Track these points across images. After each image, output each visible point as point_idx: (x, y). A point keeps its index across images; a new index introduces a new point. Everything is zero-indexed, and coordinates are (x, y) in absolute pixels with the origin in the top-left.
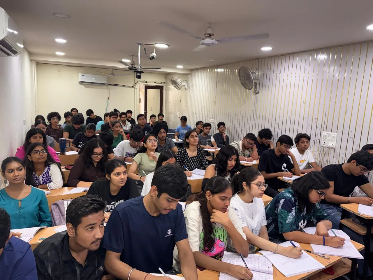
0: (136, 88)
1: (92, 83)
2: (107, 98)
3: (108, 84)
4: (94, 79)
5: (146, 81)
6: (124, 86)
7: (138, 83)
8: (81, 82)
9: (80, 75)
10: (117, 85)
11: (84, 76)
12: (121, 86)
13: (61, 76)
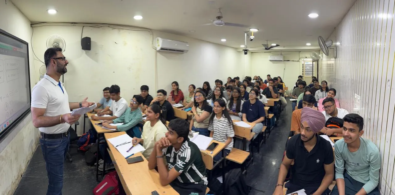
0: (300, 62)
1: (276, 60)
2: (284, 69)
3: (284, 60)
6: (293, 61)
8: (270, 60)
9: (269, 56)
10: (289, 61)
11: (271, 57)
12: (291, 61)
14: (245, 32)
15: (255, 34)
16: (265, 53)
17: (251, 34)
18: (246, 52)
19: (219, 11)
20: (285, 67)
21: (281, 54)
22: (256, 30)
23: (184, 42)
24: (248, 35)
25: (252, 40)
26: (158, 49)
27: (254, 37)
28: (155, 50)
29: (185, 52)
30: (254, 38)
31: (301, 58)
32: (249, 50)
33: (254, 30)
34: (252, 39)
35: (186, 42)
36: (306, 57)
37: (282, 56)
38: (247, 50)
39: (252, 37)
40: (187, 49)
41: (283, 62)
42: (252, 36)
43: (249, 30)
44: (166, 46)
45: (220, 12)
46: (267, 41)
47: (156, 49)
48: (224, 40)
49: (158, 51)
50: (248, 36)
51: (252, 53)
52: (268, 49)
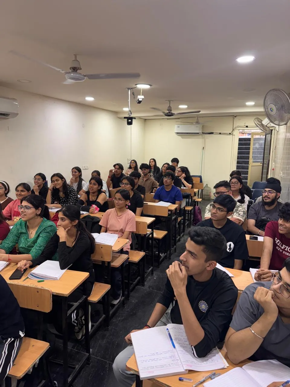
0: (234, 135)
1: (187, 133)
2: (203, 148)
3: (203, 133)
5: (246, 125)
6: (220, 133)
7: (236, 129)
8: (177, 133)
9: (176, 126)
10: (212, 133)
11: (179, 127)
12: (217, 133)
13: (162, 129)
14: (129, 89)
15: (145, 92)
16: (169, 120)
17: (139, 92)
18: (130, 121)
19: (74, 59)
20: (205, 143)
21: (197, 123)
22: (147, 87)
23: (8, 98)
25: (139, 102)
27: (143, 97)
29: (10, 115)
30: (143, 99)
31: (236, 128)
32: (135, 118)
33: (143, 87)
34: (140, 100)
35: (14, 99)
36: (247, 127)
37: (198, 126)
38: (131, 118)
39: (141, 97)
40: (16, 112)
41: (200, 136)
42: (140, 95)
43: (134, 86)
45: (76, 60)
46: (170, 101)
50: (134, 95)
51: (145, 121)
52: (169, 114)
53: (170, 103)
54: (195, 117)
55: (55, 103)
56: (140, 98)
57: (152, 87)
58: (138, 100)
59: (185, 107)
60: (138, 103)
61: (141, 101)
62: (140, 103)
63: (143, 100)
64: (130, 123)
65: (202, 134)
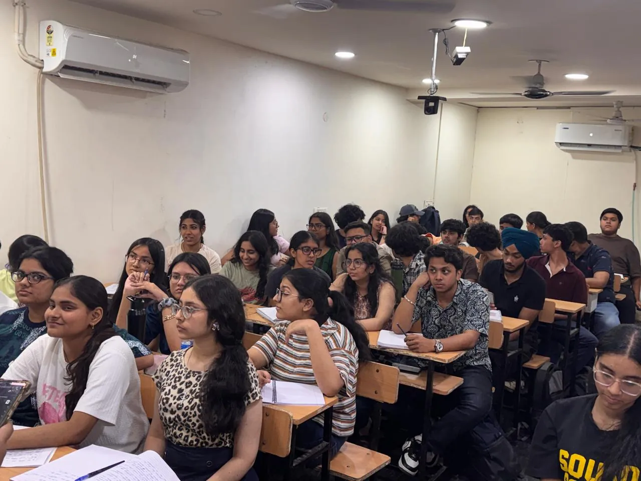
1: (588, 145)
2: (633, 185)
3: (631, 147)
4: (591, 135)
8: (561, 144)
9: (559, 126)
11: (567, 128)
13: (522, 133)
14: (435, 31)
15: (474, 39)
16: (539, 110)
17: (458, 38)
18: (432, 104)
21: (618, 119)
22: (479, 25)
23: (172, 49)
24: (445, 42)
25: (459, 61)
26: (52, 64)
27: (468, 49)
28: (38, 70)
29: (171, 87)
30: (468, 54)
32: (445, 99)
33: (469, 25)
34: (460, 56)
35: (183, 52)
38: (436, 100)
39: (462, 51)
40: (183, 79)
41: (626, 155)
42: (462, 45)
43: (451, 25)
44: (82, 59)
46: (540, 62)
47: (41, 68)
48: (345, 55)
49: (53, 76)
50: (447, 44)
51: (478, 111)
52: (536, 94)
53: (540, 65)
54: (613, 106)
55: (266, 62)
56: (460, 53)
57: (492, 26)
58: (456, 56)
59: (584, 77)
60: (454, 64)
61: (462, 59)
62: (460, 64)
63: (466, 56)
64: (431, 110)
65: (627, 149)
